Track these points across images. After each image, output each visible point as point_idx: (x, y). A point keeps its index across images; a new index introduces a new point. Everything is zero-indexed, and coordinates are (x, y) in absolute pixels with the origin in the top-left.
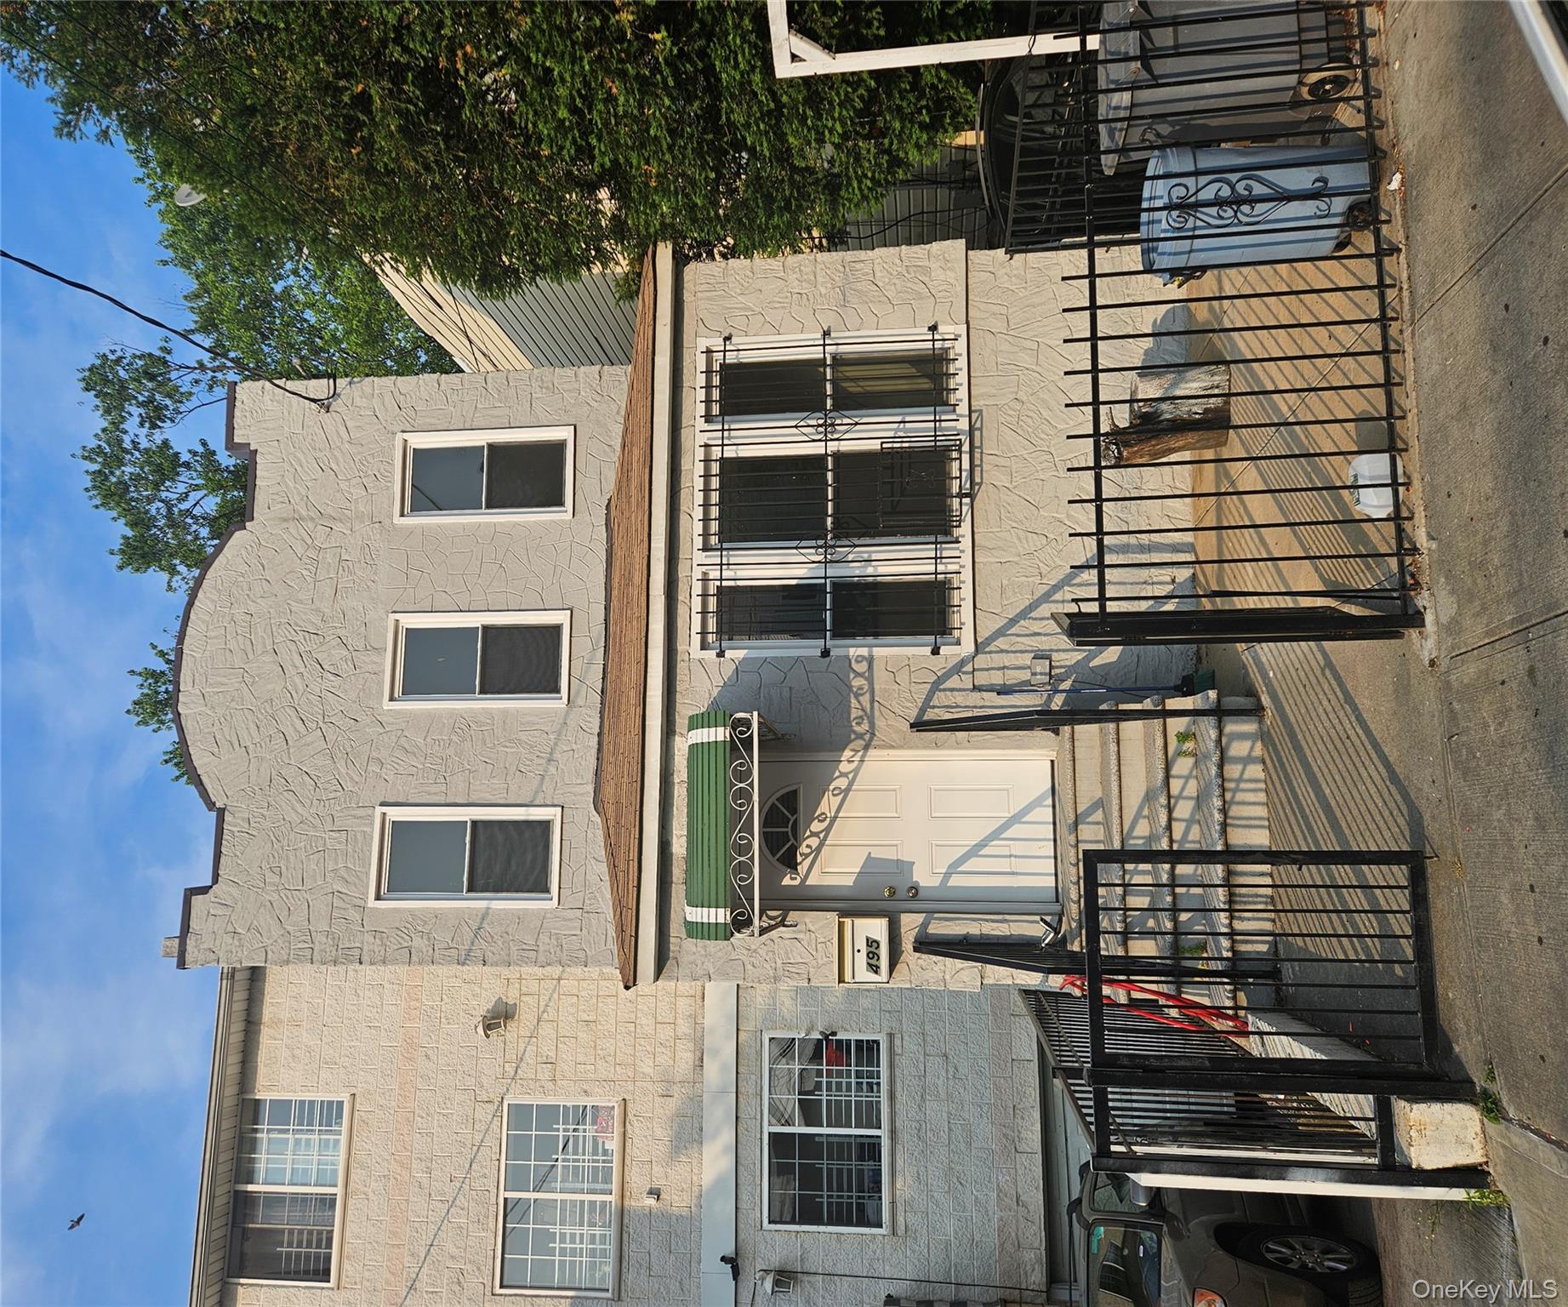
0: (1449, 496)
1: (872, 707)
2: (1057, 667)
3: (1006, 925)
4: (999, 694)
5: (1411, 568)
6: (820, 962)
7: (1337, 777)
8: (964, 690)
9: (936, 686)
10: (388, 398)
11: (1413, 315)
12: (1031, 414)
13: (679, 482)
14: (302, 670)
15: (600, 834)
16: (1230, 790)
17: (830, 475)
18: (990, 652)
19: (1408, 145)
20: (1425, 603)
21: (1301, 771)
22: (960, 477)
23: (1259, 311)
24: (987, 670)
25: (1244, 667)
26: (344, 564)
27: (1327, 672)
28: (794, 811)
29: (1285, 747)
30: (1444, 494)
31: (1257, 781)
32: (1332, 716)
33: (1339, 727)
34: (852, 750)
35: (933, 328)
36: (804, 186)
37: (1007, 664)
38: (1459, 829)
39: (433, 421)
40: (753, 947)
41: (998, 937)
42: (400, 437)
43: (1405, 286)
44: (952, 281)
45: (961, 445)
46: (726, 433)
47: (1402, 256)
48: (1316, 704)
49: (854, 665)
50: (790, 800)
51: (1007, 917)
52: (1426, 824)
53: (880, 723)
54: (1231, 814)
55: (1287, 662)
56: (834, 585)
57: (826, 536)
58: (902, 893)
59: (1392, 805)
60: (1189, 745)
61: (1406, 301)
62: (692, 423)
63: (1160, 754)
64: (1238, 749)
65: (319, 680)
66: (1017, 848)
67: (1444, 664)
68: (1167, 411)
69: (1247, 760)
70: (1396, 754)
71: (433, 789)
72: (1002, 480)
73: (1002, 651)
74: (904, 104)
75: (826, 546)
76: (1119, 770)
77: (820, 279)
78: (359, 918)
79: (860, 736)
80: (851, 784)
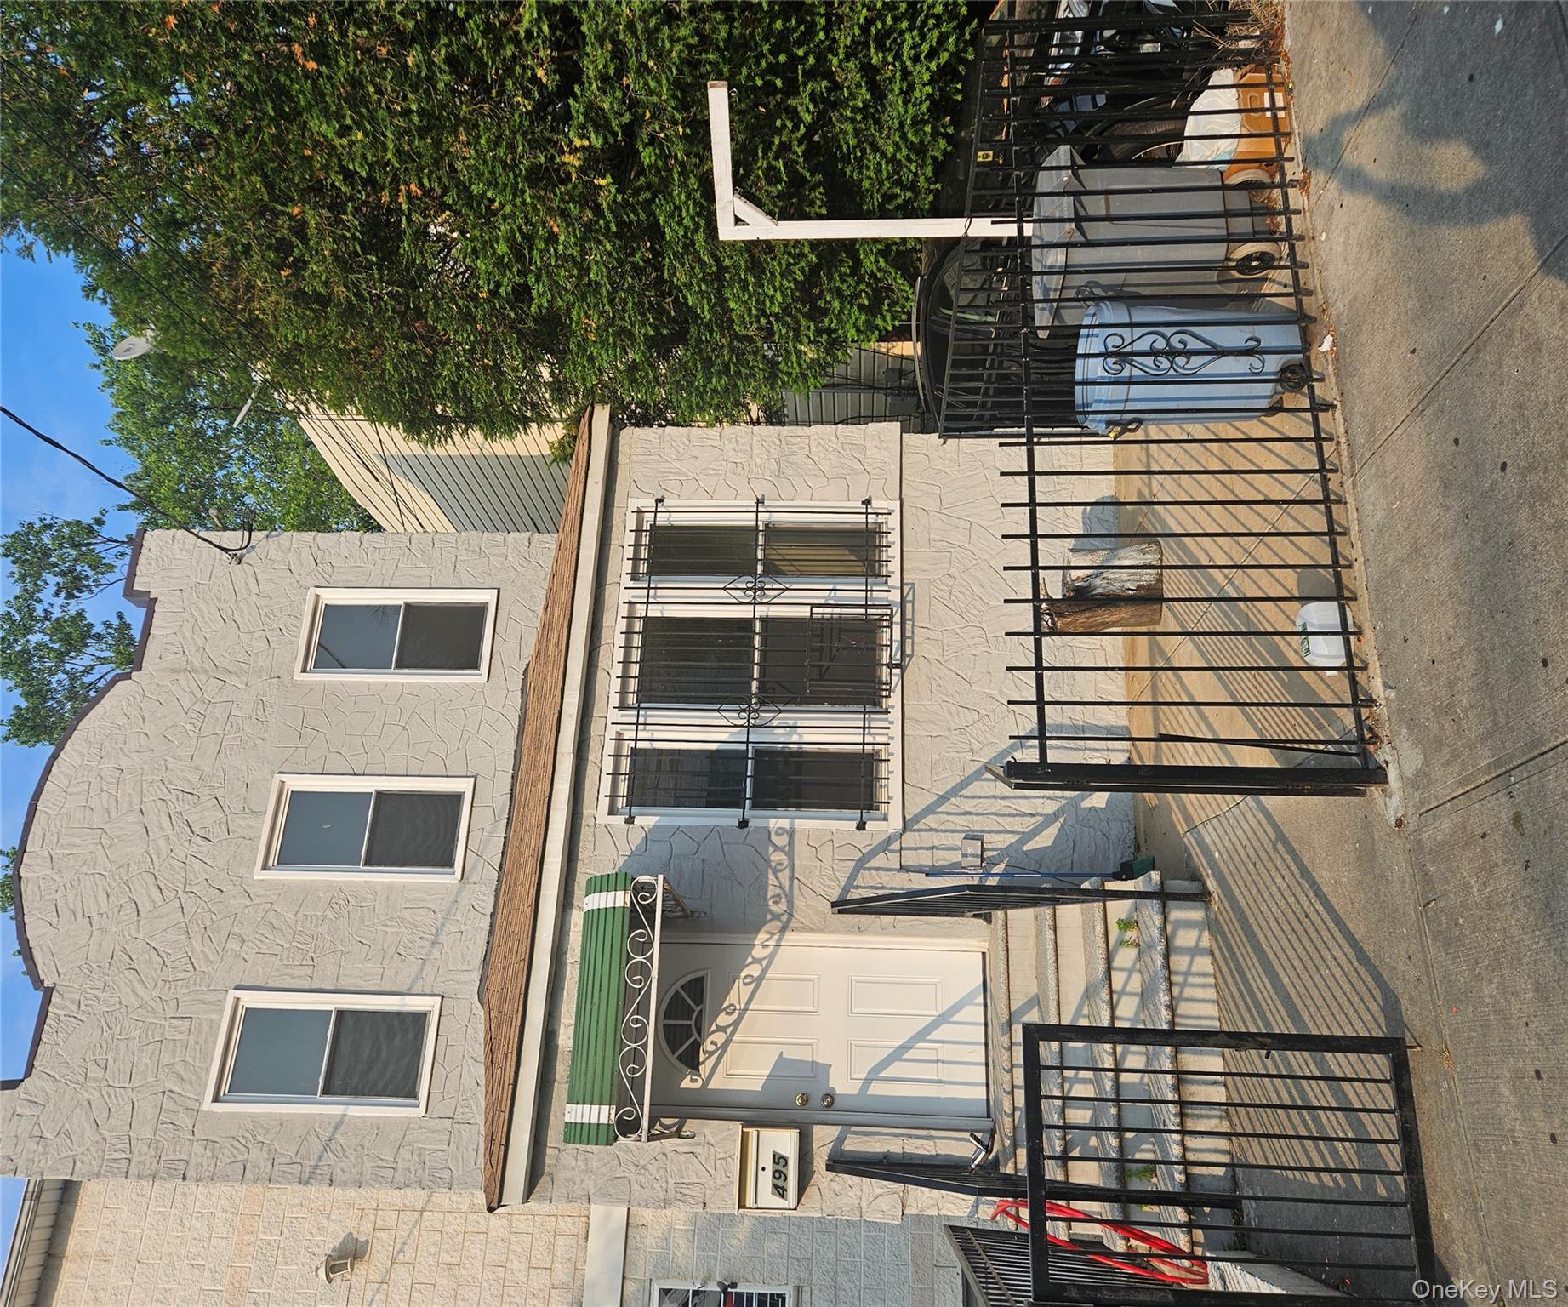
0: (1406, 641)
1: (791, 885)
2: (989, 850)
3: (931, 1143)
4: (927, 875)
5: (1369, 722)
6: (719, 1182)
7: (1296, 963)
8: (891, 870)
9: (861, 864)
10: (305, 554)
11: (1353, 466)
12: (962, 590)
13: (599, 639)
14: (169, 832)
15: (481, 1028)
16: (1177, 984)
17: (757, 639)
18: (919, 830)
19: (1339, 307)
20: (1388, 758)
21: (1255, 960)
22: (891, 646)
23: (1190, 488)
24: (916, 849)
25: (1187, 850)
26: (233, 719)
27: (1280, 846)
28: (699, 1000)
29: (1236, 936)
30: (1400, 640)
31: (1205, 975)
32: (1287, 894)
33: (1295, 906)
34: (768, 933)
35: (867, 503)
36: (744, 354)
37: (936, 844)
38: (1444, 1011)
39: (350, 578)
40: (642, 1162)
41: (923, 1157)
42: (313, 591)
43: (1343, 440)
44: (886, 460)
45: (891, 616)
46: (652, 592)
47: (1338, 412)
48: (1269, 882)
49: (774, 838)
50: (696, 988)
51: (934, 1133)
52: (1403, 1010)
53: (799, 902)
54: (1180, 1011)
55: (1234, 839)
56: (756, 751)
57: (750, 699)
58: (816, 1102)
59: (1362, 989)
60: (1131, 934)
61: (1345, 453)
62: (617, 580)
63: (1101, 943)
64: (1185, 938)
65: (186, 844)
66: (946, 1052)
67: (1412, 822)
68: (1100, 586)
69: (1195, 951)
70: (1363, 929)
71: (297, 972)
72: (933, 653)
73: (931, 830)
74: (844, 287)
75: (750, 711)
76: (1057, 961)
77: (756, 451)
78: (189, 1123)
79: (777, 917)
80: (764, 971)
